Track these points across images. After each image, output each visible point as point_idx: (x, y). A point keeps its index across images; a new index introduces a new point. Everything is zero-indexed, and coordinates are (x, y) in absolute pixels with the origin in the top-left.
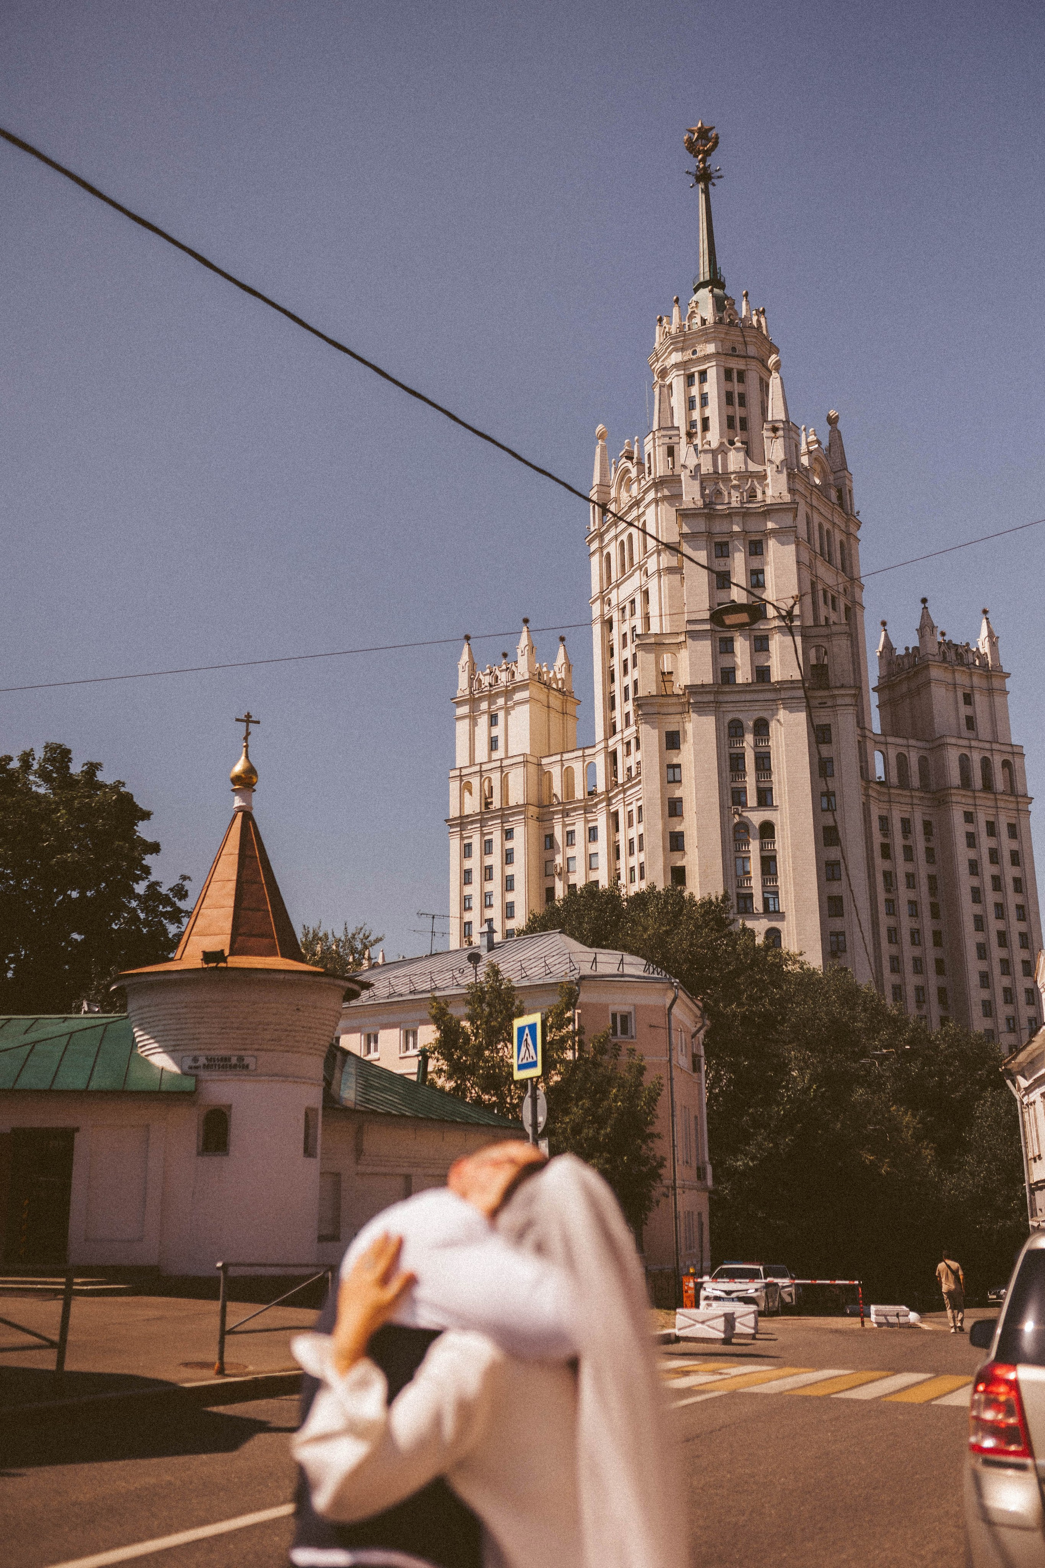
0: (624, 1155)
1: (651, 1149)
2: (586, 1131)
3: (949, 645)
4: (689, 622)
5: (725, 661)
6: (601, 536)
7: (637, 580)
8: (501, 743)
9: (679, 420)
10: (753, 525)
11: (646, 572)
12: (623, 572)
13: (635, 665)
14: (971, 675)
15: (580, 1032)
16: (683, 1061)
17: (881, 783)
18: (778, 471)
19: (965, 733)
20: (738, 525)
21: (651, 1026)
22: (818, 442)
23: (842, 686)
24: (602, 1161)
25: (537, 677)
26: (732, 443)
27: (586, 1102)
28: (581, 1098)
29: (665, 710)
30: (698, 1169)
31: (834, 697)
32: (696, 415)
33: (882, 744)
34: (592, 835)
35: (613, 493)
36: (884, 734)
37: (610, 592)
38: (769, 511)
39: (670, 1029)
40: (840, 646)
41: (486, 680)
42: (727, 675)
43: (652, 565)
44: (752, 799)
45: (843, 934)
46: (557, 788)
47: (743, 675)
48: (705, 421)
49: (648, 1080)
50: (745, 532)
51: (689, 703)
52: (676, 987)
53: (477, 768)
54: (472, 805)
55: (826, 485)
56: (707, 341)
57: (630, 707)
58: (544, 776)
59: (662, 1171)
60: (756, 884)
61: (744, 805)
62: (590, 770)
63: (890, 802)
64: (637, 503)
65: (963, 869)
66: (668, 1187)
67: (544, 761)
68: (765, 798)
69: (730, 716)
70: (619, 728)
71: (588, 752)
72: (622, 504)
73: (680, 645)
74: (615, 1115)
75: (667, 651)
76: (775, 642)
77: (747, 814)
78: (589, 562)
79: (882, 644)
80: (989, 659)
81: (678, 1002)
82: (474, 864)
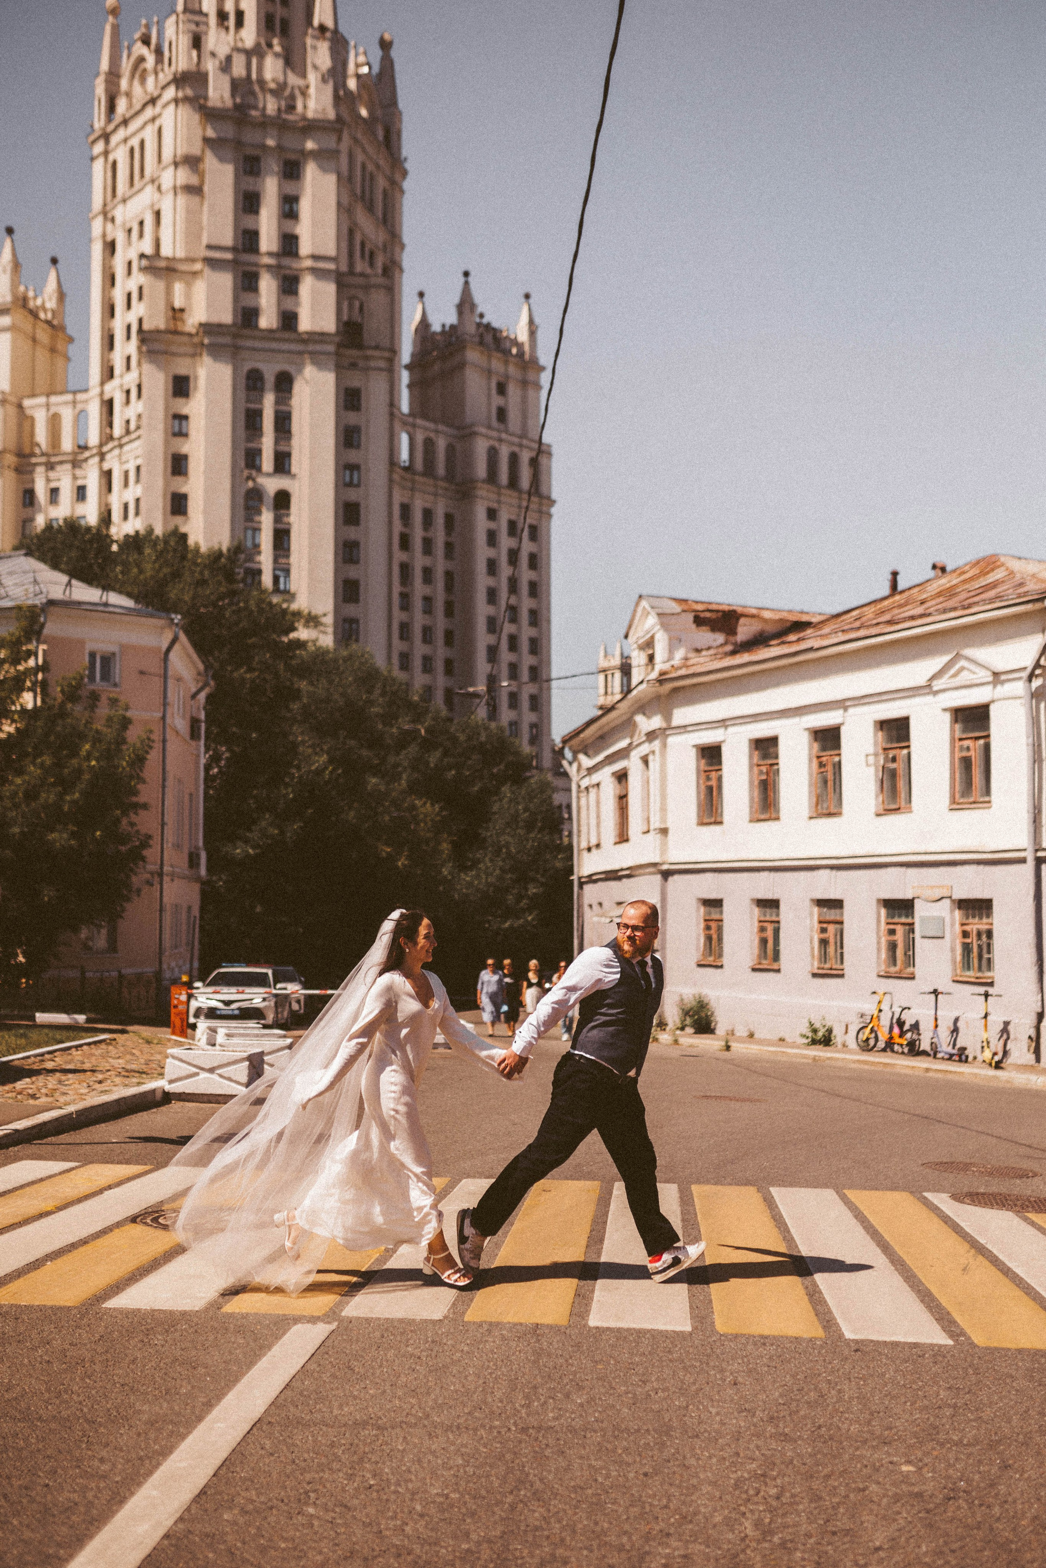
0: (95, 831)
1: (132, 824)
2: (44, 795)
3: (488, 326)
4: (209, 247)
5: (248, 300)
6: (106, 137)
7: (148, 196)
9: (210, 8)
10: (290, 141)
11: (159, 188)
12: (132, 184)
13: (140, 298)
14: (506, 363)
15: (44, 670)
16: (180, 724)
17: (406, 469)
18: (324, 80)
19: (495, 423)
20: (272, 137)
21: (142, 673)
22: (368, 64)
23: (377, 347)
24: (65, 836)
25: (22, 302)
26: (270, 45)
27: (47, 760)
28: (41, 754)
29: (174, 349)
30: (191, 855)
31: (367, 358)
32: (228, 5)
33: (409, 425)
34: (81, 493)
35: (124, 84)
36: (412, 414)
37: (114, 208)
38: (309, 128)
39: (165, 677)
40: (377, 300)
42: (248, 316)
43: (168, 178)
44: (267, 462)
45: (357, 621)
46: (41, 436)
47: (267, 320)
48: (240, 13)
49: (133, 734)
50: (280, 148)
51: (203, 345)
52: (177, 624)
55: (374, 119)
57: (132, 345)
58: (24, 420)
59: (145, 853)
60: (266, 559)
61: (259, 469)
62: (80, 417)
63: (412, 490)
64: (152, 102)
65: (481, 567)
66: (152, 874)
67: (27, 402)
68: (282, 464)
69: (248, 366)
70: (117, 372)
71: (80, 397)
72: (134, 101)
73: (195, 274)
74: (86, 776)
75: (180, 280)
76: (307, 286)
77: (261, 480)
78: (91, 167)
79: (418, 317)
80: (527, 348)
81: (177, 647)
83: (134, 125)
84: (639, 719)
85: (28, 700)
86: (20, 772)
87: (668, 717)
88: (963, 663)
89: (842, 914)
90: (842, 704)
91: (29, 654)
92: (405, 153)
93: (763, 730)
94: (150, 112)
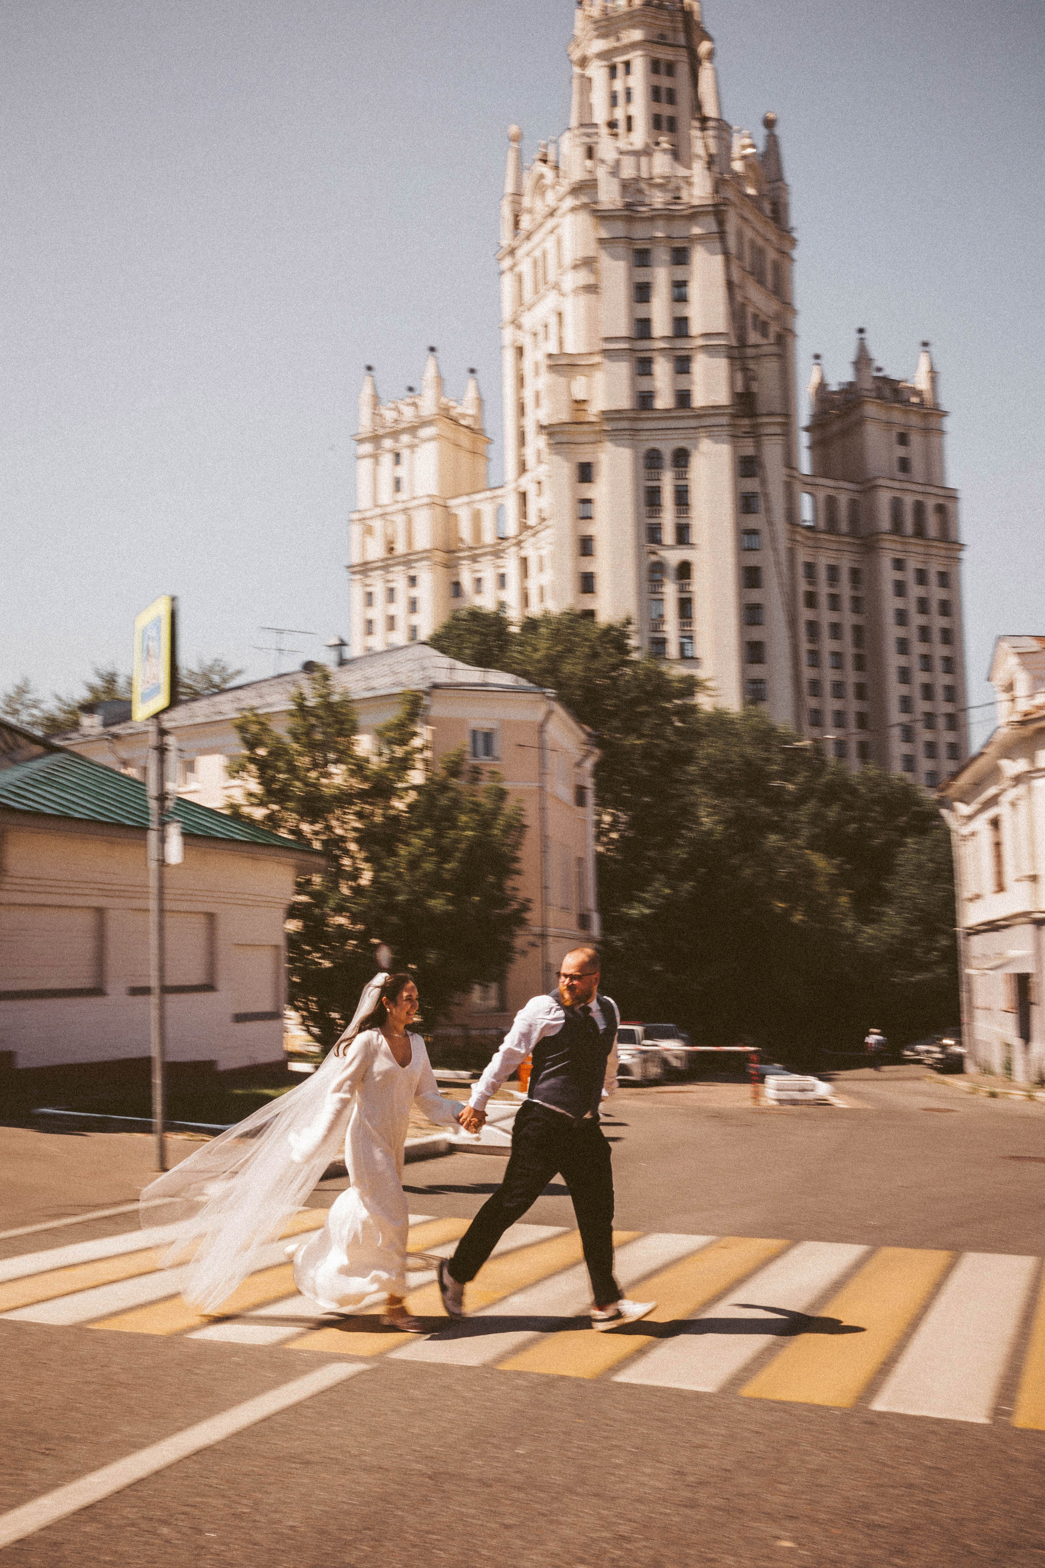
2: (424, 865)
3: (885, 379)
4: (607, 339)
5: (644, 384)
6: (512, 252)
7: (551, 301)
8: (404, 484)
9: (600, 115)
10: (678, 229)
11: (561, 292)
12: (536, 292)
14: (905, 413)
16: (566, 793)
17: (809, 528)
18: (707, 167)
19: (900, 475)
20: (660, 229)
21: (520, 746)
22: (753, 145)
23: (771, 414)
24: (442, 901)
25: (445, 413)
26: (657, 144)
28: (424, 827)
29: (576, 439)
30: (579, 916)
31: (761, 425)
32: (619, 114)
33: (810, 485)
34: (502, 580)
35: (526, 201)
36: (812, 474)
37: (521, 316)
38: (694, 214)
39: (542, 748)
40: (767, 368)
41: (389, 415)
42: (645, 400)
43: (568, 281)
44: (668, 536)
45: (762, 682)
46: (466, 532)
47: (664, 401)
48: (629, 119)
49: (509, 805)
50: (668, 237)
51: (603, 431)
52: (550, 698)
53: (379, 511)
54: (375, 551)
55: (761, 195)
56: (634, 27)
57: (540, 439)
58: (449, 518)
59: (528, 915)
60: (671, 629)
61: (660, 543)
62: (499, 511)
63: (816, 547)
64: (552, 214)
65: (889, 618)
66: (535, 935)
67: (452, 503)
68: (683, 535)
69: (645, 447)
70: (529, 465)
71: (499, 492)
72: (536, 215)
73: (594, 366)
74: (463, 846)
75: (578, 373)
76: (700, 364)
77: (663, 553)
78: (500, 280)
79: (815, 379)
80: (927, 396)
81: (554, 719)
82: (377, 613)
83: (536, 238)
85: (417, 777)
91: (415, 734)
92: (792, 222)
94: (550, 223)
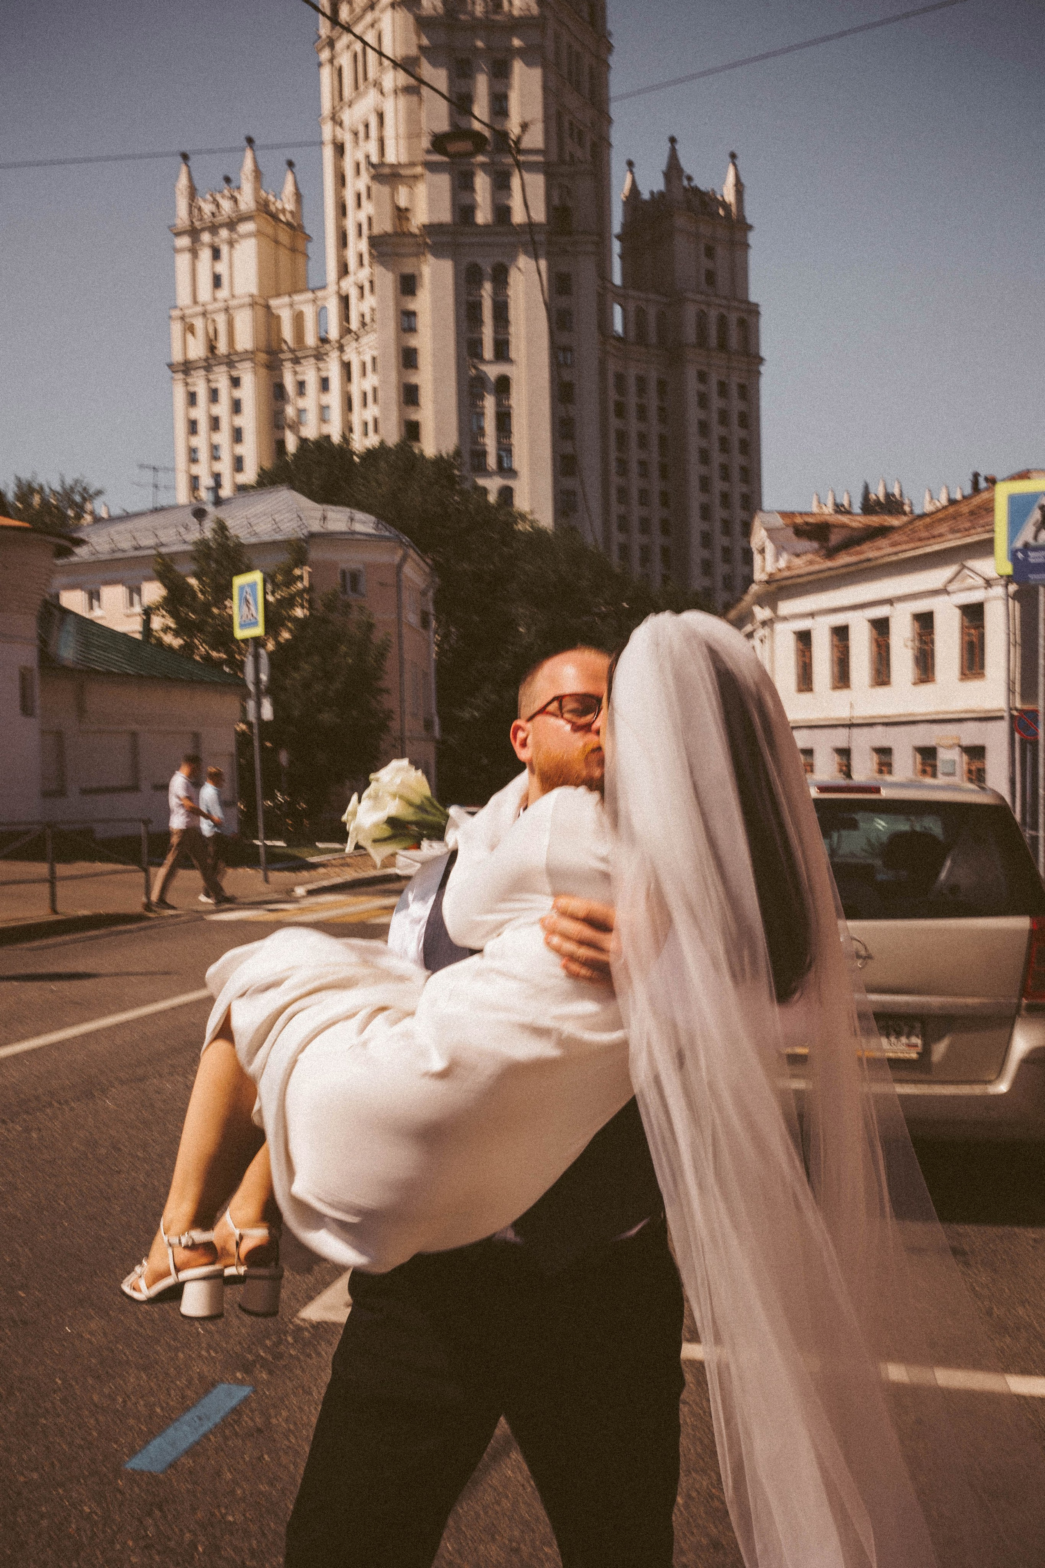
1: (379, 703)
2: (315, 686)
3: (696, 191)
4: (428, 151)
5: (465, 199)
6: (331, 43)
7: (372, 99)
8: (225, 280)
10: (498, 41)
11: (382, 90)
12: (356, 87)
13: (369, 196)
14: (714, 225)
15: (310, 590)
16: (413, 619)
17: (619, 339)
19: (703, 287)
20: (481, 39)
21: (381, 584)
23: (585, 232)
24: (332, 715)
25: (264, 208)
27: (316, 659)
28: (311, 655)
29: (402, 250)
30: (426, 721)
31: (576, 243)
33: (622, 297)
34: (324, 384)
36: (624, 286)
37: (341, 112)
38: (515, 26)
39: (399, 587)
40: (584, 187)
41: (208, 208)
42: (466, 214)
43: (389, 81)
44: (488, 352)
45: (575, 493)
46: (287, 332)
47: (483, 216)
49: (377, 636)
50: (489, 48)
51: (426, 244)
52: (406, 546)
53: (199, 309)
54: (197, 350)
57: (363, 246)
58: (271, 320)
59: (390, 723)
60: (490, 442)
61: (481, 357)
62: (321, 314)
63: (626, 359)
65: (693, 429)
66: (396, 739)
67: (274, 303)
68: (502, 352)
69: (468, 261)
70: (351, 268)
71: (320, 294)
72: (355, 5)
73: (416, 177)
74: (345, 671)
75: (402, 184)
76: (517, 180)
77: (484, 368)
78: (319, 71)
79: (627, 187)
80: (734, 209)
81: (407, 560)
82: (200, 413)
84: (757, 609)
86: (296, 668)
87: (774, 609)
88: (966, 571)
89: (891, 758)
90: (890, 602)
92: (611, 26)
93: (839, 619)
94: (369, 17)
